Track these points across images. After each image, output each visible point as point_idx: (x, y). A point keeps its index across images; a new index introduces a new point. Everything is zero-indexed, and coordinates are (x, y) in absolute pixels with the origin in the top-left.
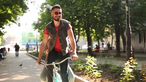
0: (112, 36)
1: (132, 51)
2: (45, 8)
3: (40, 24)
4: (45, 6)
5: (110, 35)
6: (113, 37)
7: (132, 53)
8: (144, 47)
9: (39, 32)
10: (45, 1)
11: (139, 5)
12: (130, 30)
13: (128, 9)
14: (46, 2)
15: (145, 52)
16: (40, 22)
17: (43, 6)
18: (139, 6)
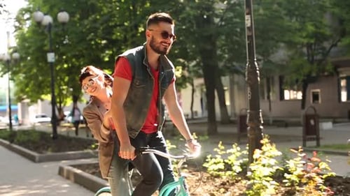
0: (193, 85)
1: (262, 122)
2: (28, 19)
3: (16, 60)
4: (27, 16)
5: (188, 84)
6: (195, 87)
7: (261, 127)
8: (270, 109)
9: (11, 79)
10: (28, 3)
11: (261, 11)
12: (258, 72)
13: (250, 21)
14: (31, 6)
15: (271, 122)
16: (16, 55)
17: (23, 15)
18: (260, 15)
